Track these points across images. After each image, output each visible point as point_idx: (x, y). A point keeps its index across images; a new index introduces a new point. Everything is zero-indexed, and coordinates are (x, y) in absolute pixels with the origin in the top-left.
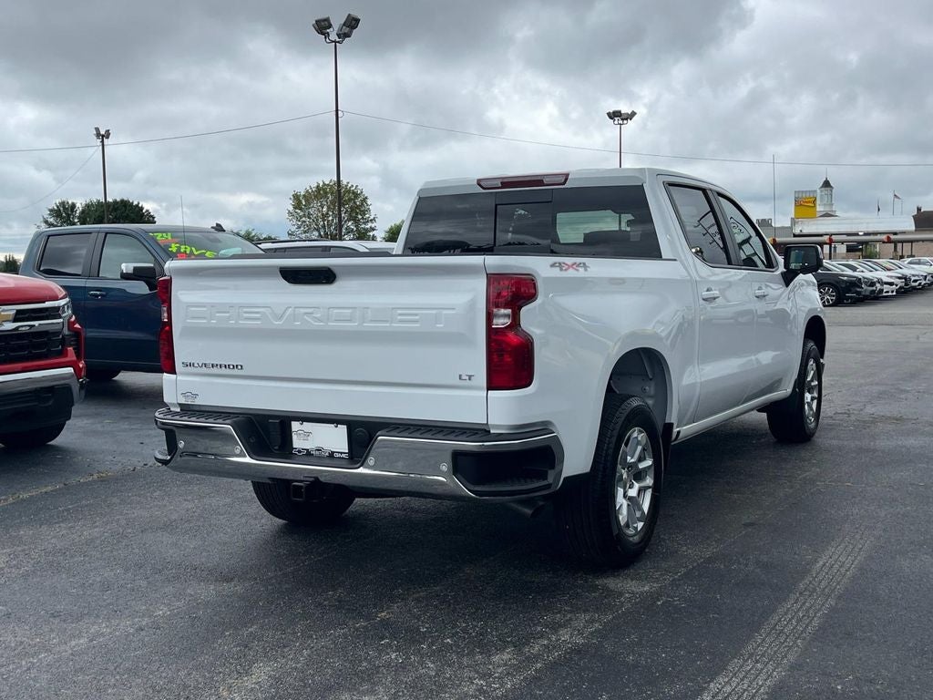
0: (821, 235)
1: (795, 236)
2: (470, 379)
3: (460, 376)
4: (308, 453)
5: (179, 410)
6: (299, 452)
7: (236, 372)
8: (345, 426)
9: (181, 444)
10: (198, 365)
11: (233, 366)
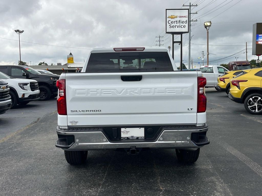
0: (75, 68)
1: (68, 68)
2: (191, 110)
3: (188, 109)
4: (128, 138)
5: (67, 128)
6: (124, 138)
7: (98, 112)
8: (144, 128)
9: (77, 140)
10: (79, 111)
11: (97, 111)
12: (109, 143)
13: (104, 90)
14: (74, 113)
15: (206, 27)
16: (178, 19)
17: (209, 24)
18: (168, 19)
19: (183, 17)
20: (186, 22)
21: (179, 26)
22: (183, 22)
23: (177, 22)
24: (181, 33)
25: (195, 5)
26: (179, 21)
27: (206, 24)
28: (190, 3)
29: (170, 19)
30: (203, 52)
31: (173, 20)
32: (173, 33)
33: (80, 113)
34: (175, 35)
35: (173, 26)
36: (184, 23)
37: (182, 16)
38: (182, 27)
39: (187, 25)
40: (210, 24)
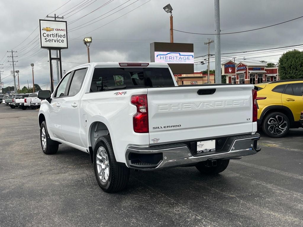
2: (249, 120)
3: (247, 119)
4: (203, 152)
5: (148, 146)
6: (199, 152)
7: (178, 128)
8: (215, 140)
9: (165, 158)
10: (160, 128)
11: (177, 126)
12: (193, 157)
13: (184, 105)
14: (156, 130)
15: (86, 43)
16: (55, 32)
17: (89, 40)
18: (42, 32)
19: (61, 30)
20: (64, 36)
21: (57, 40)
22: (60, 36)
23: (54, 36)
24: (59, 49)
25: (61, 17)
26: (57, 35)
27: (86, 40)
28: (55, 14)
29: (45, 32)
30: (65, 71)
31: (49, 33)
32: (50, 48)
33: (161, 129)
34: (52, 51)
35: (50, 40)
36: (62, 37)
37: (59, 29)
38: (60, 41)
39: (65, 39)
40: (91, 40)
